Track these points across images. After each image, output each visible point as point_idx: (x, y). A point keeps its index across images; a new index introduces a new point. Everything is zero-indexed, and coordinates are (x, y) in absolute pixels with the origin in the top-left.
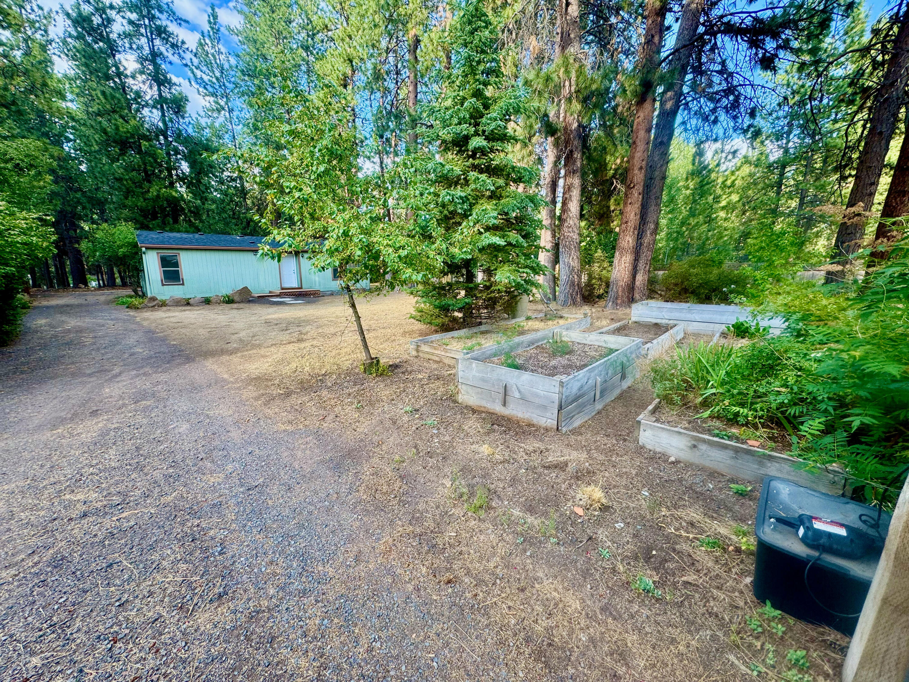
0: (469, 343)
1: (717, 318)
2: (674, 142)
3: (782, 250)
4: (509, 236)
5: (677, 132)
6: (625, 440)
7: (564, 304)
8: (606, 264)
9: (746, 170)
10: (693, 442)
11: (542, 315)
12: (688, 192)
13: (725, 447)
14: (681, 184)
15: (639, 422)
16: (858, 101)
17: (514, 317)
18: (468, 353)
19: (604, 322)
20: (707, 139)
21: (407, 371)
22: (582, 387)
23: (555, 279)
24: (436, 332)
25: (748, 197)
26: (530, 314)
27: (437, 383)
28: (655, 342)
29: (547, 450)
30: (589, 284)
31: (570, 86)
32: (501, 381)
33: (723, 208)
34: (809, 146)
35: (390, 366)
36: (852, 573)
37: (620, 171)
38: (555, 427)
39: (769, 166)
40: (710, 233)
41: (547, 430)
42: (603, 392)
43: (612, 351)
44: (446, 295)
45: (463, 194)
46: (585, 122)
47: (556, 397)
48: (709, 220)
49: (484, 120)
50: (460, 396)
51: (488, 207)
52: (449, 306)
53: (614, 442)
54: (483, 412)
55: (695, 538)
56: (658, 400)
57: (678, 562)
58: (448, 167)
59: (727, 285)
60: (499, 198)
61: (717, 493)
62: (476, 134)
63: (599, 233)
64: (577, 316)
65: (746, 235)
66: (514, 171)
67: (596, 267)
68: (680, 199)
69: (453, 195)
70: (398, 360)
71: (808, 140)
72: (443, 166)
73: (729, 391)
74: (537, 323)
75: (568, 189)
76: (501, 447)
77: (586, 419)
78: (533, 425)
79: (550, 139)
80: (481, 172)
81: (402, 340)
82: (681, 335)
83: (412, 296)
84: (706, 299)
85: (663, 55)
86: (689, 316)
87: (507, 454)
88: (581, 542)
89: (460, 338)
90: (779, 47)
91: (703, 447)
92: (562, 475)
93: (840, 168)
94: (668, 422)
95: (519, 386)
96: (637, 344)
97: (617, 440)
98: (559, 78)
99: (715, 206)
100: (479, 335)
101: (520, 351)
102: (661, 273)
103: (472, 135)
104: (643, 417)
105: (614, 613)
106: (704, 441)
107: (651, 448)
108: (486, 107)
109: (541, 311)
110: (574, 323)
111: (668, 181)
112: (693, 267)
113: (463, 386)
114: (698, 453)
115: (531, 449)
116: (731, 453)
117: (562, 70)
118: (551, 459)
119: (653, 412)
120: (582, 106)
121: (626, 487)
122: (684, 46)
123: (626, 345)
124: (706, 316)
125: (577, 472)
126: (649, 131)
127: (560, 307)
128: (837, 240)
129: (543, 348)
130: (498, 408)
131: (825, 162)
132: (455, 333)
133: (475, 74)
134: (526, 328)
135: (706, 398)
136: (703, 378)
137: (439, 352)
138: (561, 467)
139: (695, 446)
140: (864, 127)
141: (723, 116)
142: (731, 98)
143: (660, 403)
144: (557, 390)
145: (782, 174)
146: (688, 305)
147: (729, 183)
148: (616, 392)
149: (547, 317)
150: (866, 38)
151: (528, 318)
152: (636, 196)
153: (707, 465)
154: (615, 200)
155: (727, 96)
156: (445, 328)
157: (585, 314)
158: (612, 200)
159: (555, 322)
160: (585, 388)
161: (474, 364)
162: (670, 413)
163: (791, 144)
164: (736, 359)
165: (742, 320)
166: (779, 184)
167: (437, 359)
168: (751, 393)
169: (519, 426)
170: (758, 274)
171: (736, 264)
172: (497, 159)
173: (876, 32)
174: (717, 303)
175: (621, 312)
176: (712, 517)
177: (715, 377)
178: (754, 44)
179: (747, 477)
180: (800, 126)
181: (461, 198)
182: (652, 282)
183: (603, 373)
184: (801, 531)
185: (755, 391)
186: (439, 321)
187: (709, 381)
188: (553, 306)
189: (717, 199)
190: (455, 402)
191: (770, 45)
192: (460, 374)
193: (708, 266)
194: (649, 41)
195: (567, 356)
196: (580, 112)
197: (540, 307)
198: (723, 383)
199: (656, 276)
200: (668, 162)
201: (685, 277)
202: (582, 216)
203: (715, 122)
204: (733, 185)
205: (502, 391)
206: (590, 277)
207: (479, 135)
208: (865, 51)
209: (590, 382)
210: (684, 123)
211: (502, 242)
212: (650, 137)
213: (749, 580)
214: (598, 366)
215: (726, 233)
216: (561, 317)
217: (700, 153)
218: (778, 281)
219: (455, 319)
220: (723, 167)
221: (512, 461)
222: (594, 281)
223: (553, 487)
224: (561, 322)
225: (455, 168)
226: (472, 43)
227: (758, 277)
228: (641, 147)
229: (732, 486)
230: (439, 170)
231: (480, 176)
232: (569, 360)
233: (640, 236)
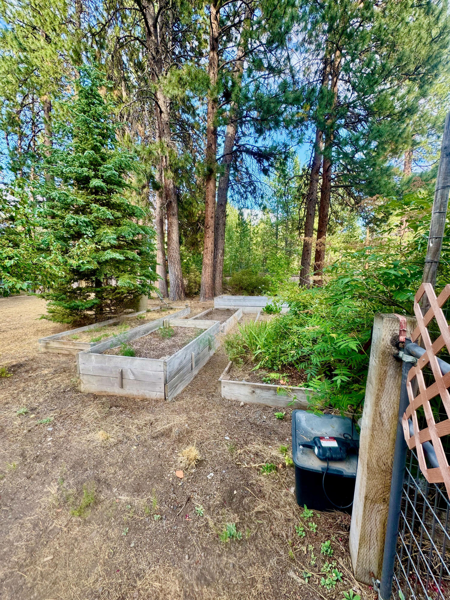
0: (97, 335)
1: (258, 304)
2: (228, 206)
3: (282, 267)
4: (127, 253)
5: (229, 200)
6: (213, 396)
7: (174, 300)
8: (198, 273)
9: (262, 226)
10: (253, 389)
11: (159, 308)
12: (238, 234)
13: (269, 389)
14: (234, 229)
15: (220, 382)
16: (301, 200)
17: (137, 311)
18: (94, 345)
19: (199, 310)
20: (244, 207)
21: (32, 368)
22: (181, 362)
23: (167, 283)
24: (68, 328)
25: (264, 239)
26: (150, 308)
27: (63, 375)
28: (228, 321)
29: (156, 420)
30: (189, 286)
31: (166, 161)
32: (118, 367)
33: (255, 244)
34: (286, 217)
35: (14, 366)
36: (345, 473)
37: (202, 219)
38: (163, 398)
39: (272, 225)
40: (250, 257)
41: (157, 401)
42: (197, 362)
43: (202, 331)
44: (77, 297)
45: (87, 220)
46: (177, 184)
47: (162, 375)
48: (249, 250)
49: (102, 168)
50: (82, 385)
51: (109, 231)
52: (79, 306)
53: (206, 399)
54: (104, 396)
55: (259, 466)
56: (231, 362)
57: (251, 495)
58: (71, 197)
59: (261, 285)
60: (119, 225)
61: (268, 422)
62: (96, 176)
63: (193, 254)
64: (182, 307)
65: (266, 259)
66: (128, 207)
67: (192, 275)
68: (234, 238)
69: (77, 219)
70: (23, 359)
71: (285, 214)
72: (67, 196)
73: (268, 350)
74: (155, 314)
75: (170, 225)
76: (116, 428)
77: (187, 385)
78: (147, 400)
79: (157, 193)
80: (103, 205)
81: (34, 338)
82: (241, 315)
83: (43, 300)
84: (252, 293)
85: (217, 157)
86: (244, 303)
87: (121, 434)
88: (181, 507)
89: (91, 331)
90: (269, 165)
91: (258, 391)
92: (168, 442)
93: (299, 229)
94: (238, 377)
95: (133, 370)
96: (217, 325)
97: (207, 397)
98: (158, 154)
99: (251, 243)
100: (107, 328)
101: (137, 338)
102: (228, 278)
103: (92, 177)
104: (223, 378)
105: (208, 577)
106: (258, 387)
107: (229, 399)
108: (104, 159)
109: (158, 305)
110: (180, 313)
111: (227, 227)
112: (243, 275)
113: (85, 377)
114: (256, 396)
115: (143, 423)
116: (272, 392)
117: (160, 149)
118: (160, 428)
119: (229, 371)
120: (175, 175)
121: (215, 437)
122: (227, 154)
123: (210, 326)
124: (253, 303)
125: (179, 436)
126: (214, 197)
127: (171, 302)
128: (302, 263)
129: (156, 334)
130: (116, 391)
131: (292, 225)
132: (86, 328)
133: (92, 134)
134: (146, 319)
135: (257, 356)
136: (254, 343)
137: (68, 346)
138: (166, 434)
139: (254, 392)
140: (305, 211)
141: (249, 196)
142: (252, 187)
143: (232, 364)
144: (162, 369)
145: (277, 229)
146: (244, 296)
147: (256, 231)
148: (207, 359)
149: (162, 309)
150: (301, 173)
151: (148, 311)
152: (210, 233)
153: (262, 402)
154: (200, 235)
155: (250, 186)
156: (77, 324)
157: (186, 306)
158: (199, 235)
159: (167, 312)
160: (184, 362)
161: (94, 356)
162: (238, 371)
163: (279, 215)
164: (269, 329)
165: (269, 304)
166: (277, 234)
167: (66, 352)
168: (278, 351)
169: (135, 403)
170: (273, 279)
171: (263, 273)
172: (116, 198)
173: (304, 170)
174: (257, 295)
175: (208, 302)
176: (268, 443)
177: (260, 342)
178: (259, 161)
179: (282, 406)
180: (281, 208)
181: (85, 222)
182: (224, 283)
183: (196, 348)
184: (316, 450)
185: (280, 349)
186: (71, 318)
187: (257, 345)
188: (166, 301)
189: (251, 239)
190: (77, 391)
191: (266, 164)
192: (81, 367)
193: (251, 274)
194: (209, 147)
195: (173, 338)
196: (173, 178)
197: (157, 302)
198: (265, 346)
199: (226, 280)
200: (226, 216)
201: (241, 281)
202: (180, 243)
203: (246, 198)
204: (257, 233)
205: (119, 376)
206: (190, 281)
207: (99, 178)
208: (301, 177)
209: (187, 356)
210: (232, 196)
211: (122, 258)
212: (215, 200)
213: (292, 490)
214: (192, 344)
215: (257, 257)
216: (172, 309)
217: (241, 214)
218: (282, 282)
219: (86, 317)
220: (252, 223)
221: (125, 440)
222: (191, 284)
223: (159, 456)
224: (171, 312)
225: (78, 199)
226: (89, 112)
227: (274, 280)
228: (211, 205)
229: (276, 414)
230: (63, 198)
231: (101, 208)
232: (174, 341)
233: (215, 257)
